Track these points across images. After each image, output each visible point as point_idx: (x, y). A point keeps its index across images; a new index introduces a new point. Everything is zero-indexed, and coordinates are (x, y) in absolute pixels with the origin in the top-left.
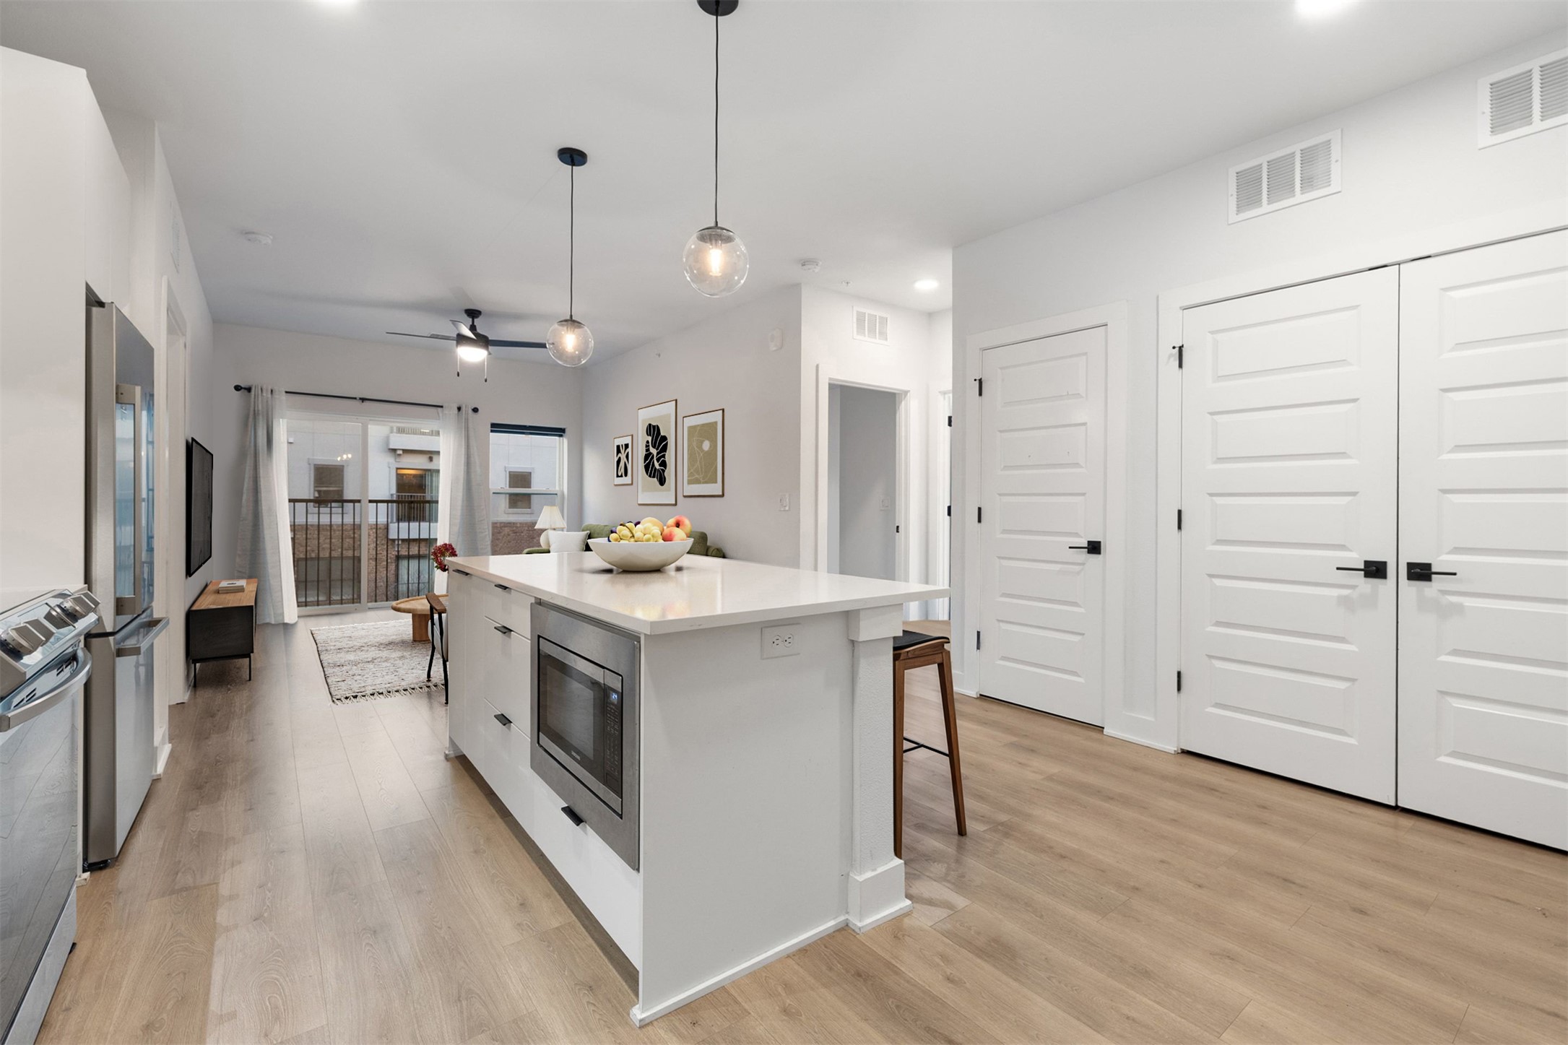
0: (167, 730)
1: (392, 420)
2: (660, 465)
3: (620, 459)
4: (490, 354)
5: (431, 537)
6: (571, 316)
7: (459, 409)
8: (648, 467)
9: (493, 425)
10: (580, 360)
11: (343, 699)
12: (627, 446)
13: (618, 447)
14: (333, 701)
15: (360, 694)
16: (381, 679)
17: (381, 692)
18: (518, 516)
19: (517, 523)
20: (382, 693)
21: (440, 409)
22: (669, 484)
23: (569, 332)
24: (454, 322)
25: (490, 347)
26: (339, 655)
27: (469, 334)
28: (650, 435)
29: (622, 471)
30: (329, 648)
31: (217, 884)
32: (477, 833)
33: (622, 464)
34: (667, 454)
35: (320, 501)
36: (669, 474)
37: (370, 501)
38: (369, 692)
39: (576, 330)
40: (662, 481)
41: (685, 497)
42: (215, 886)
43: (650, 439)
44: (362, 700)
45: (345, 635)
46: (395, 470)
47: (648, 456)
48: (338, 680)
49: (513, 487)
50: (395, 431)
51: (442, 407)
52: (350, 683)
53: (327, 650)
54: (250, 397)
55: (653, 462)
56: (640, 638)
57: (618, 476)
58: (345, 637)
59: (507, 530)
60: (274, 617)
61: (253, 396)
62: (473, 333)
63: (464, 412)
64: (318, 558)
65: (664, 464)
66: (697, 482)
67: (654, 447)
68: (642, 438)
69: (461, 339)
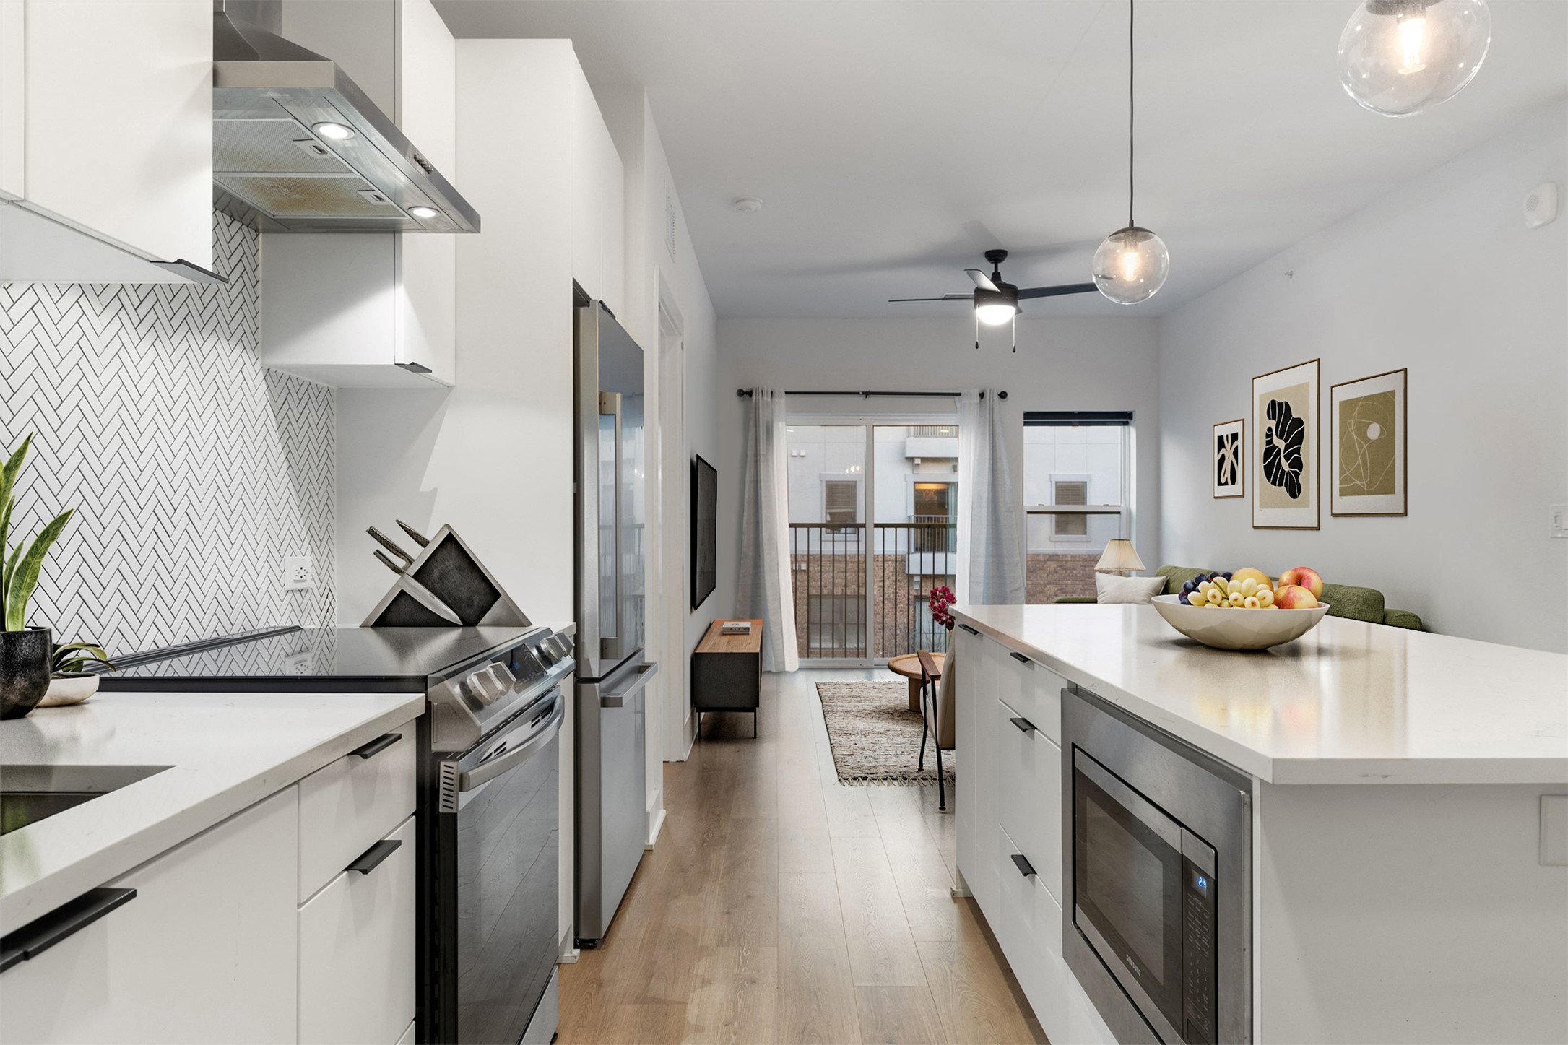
0: (662, 794)
1: (908, 418)
2: (1290, 466)
3: (1223, 458)
4: (1019, 311)
5: (948, 573)
6: (1132, 222)
7: (982, 395)
8: (1272, 472)
9: (1028, 415)
10: (1146, 292)
11: (850, 778)
12: (1235, 437)
13: (1221, 438)
14: (840, 780)
15: (870, 776)
16: (895, 759)
17: (895, 777)
18: (1070, 546)
19: (1066, 556)
20: (896, 779)
21: (957, 398)
22: (1308, 495)
23: (1129, 248)
24: (971, 273)
25: (1020, 302)
26: (847, 720)
27: (990, 286)
28: (1274, 419)
29: (1226, 475)
30: (835, 709)
31: (686, 1004)
32: (988, 1031)
33: (1227, 465)
34: (1303, 447)
35: (833, 526)
36: (1307, 479)
37: (877, 526)
38: (880, 775)
39: (1140, 244)
40: (1294, 491)
41: (1334, 516)
42: (683, 1006)
43: (1273, 424)
44: (874, 785)
45: (853, 694)
46: (913, 484)
47: (1270, 451)
48: (845, 753)
49: (1062, 504)
50: (912, 434)
51: (959, 394)
52: (858, 759)
53: (833, 711)
54: (751, 400)
55: (1280, 459)
56: (1250, 783)
57: (1220, 484)
58: (853, 697)
59: (1052, 565)
60: (776, 665)
61: (754, 401)
62: (996, 285)
63: (988, 399)
64: (821, 596)
65: (1298, 464)
66: (1358, 491)
67: (1281, 437)
68: (1262, 423)
69: (982, 295)
